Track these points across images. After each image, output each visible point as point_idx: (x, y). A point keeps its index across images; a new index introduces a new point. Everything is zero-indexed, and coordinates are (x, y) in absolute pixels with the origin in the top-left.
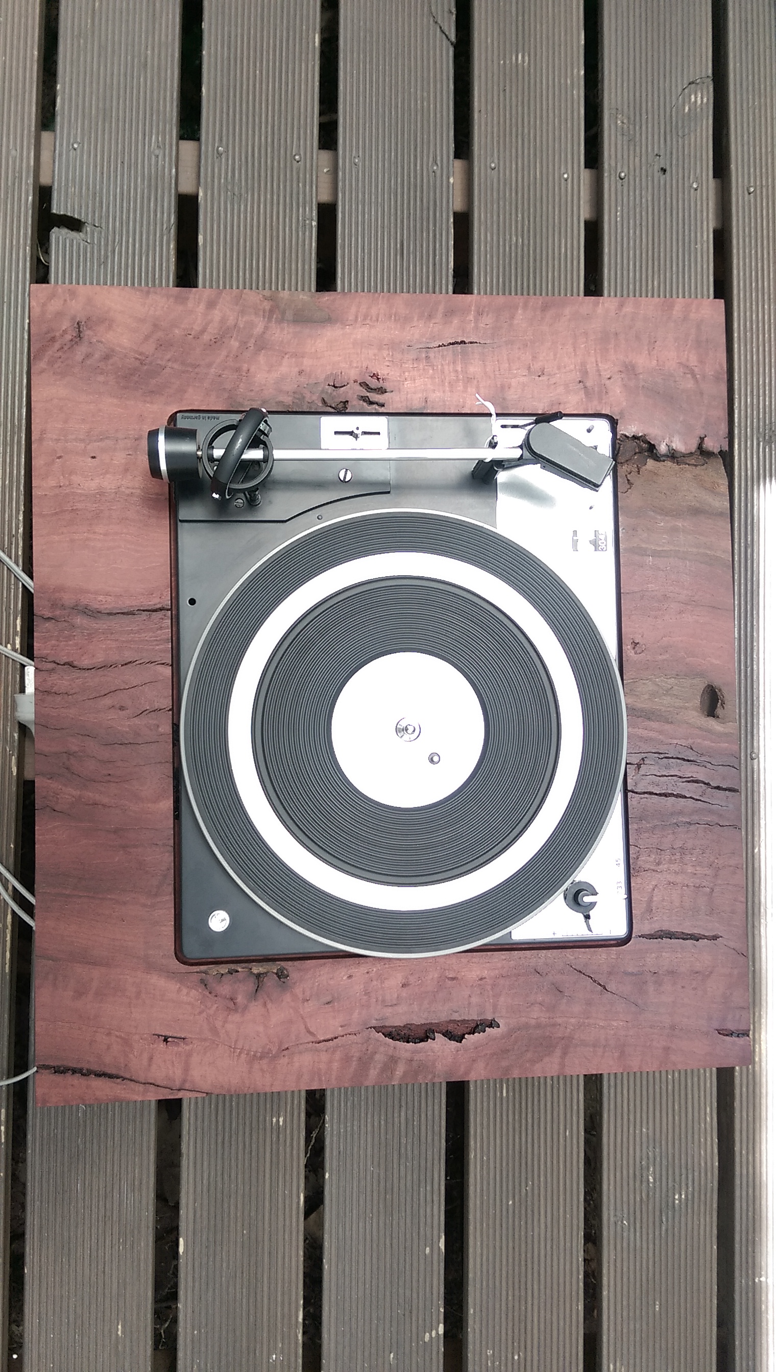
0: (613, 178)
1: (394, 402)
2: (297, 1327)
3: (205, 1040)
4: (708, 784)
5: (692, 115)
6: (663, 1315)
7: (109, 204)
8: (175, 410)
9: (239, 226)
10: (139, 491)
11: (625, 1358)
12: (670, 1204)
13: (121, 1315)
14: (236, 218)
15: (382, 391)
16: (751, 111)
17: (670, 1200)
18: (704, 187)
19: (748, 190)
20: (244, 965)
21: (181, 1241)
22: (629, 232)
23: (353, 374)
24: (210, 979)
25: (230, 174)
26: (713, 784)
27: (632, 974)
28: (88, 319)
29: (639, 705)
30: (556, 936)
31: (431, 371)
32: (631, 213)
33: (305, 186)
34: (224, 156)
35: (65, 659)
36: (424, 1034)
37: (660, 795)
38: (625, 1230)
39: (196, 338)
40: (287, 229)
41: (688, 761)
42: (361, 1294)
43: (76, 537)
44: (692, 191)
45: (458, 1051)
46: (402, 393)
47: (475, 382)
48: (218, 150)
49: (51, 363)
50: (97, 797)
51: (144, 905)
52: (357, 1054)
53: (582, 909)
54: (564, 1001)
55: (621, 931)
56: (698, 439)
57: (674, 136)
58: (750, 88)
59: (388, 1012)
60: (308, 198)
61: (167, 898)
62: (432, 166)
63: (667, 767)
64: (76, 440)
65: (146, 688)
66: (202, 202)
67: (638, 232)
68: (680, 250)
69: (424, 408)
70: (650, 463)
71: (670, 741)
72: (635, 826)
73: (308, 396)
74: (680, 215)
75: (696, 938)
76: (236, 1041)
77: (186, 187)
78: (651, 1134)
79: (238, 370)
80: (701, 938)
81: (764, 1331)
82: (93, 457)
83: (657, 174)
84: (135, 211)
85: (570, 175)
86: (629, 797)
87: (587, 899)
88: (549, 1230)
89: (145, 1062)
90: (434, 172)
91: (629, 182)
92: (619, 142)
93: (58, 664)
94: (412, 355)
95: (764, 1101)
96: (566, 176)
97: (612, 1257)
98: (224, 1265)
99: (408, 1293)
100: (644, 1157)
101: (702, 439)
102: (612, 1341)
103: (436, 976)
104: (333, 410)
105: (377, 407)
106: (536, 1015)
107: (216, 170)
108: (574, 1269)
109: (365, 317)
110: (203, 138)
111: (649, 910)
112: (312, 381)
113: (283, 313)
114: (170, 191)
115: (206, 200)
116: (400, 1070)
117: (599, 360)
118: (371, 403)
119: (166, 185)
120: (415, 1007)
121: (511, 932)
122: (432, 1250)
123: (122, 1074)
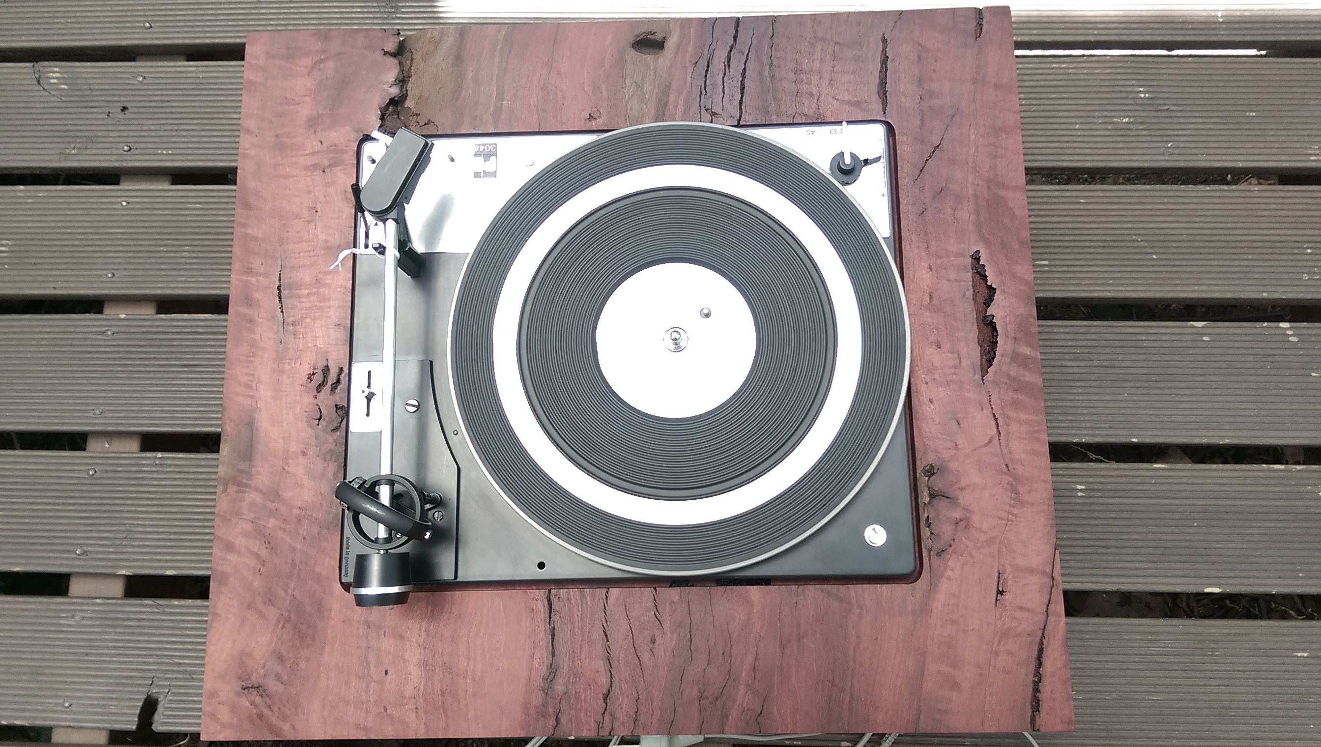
0: (129, 158)
1: (337, 357)
2: (1290, 471)
3: (999, 551)
4: (731, 48)
5: (71, 81)
6: (1259, 108)
7: (128, 669)
8: (339, 585)
9: (158, 533)
10: (424, 624)
11: (1304, 145)
12: (1150, 102)
13: (1288, 653)
14: (149, 536)
15: (326, 370)
16: (70, 26)
17: (1146, 102)
18: (142, 70)
19: (148, 28)
20: (921, 511)
21: (1207, 590)
22: (184, 142)
23: (307, 400)
24: (937, 546)
25: (104, 542)
26: (731, 42)
27: (922, 120)
28: (240, 678)
29: (653, 113)
30: (886, 192)
31: (308, 320)
32: (165, 140)
33: (121, 465)
34: (85, 548)
35: (601, 702)
36: (989, 325)
37: (742, 94)
38: (1177, 145)
39: (263, 563)
40: (163, 483)
41: (708, 66)
42: (1252, 406)
43: (470, 691)
44: (145, 81)
45: (1004, 292)
46: (329, 350)
47: (321, 276)
48: (79, 555)
49: (284, 718)
50: (747, 666)
51: (860, 616)
52: (1011, 393)
53: (858, 167)
54: (951, 187)
55: (879, 130)
56: (385, 57)
57: (90, 99)
58: (47, 26)
59: (966, 362)
60: (133, 462)
61: (852, 592)
62: (108, 336)
63: (715, 86)
64: (367, 692)
65: (631, 615)
66: (131, 570)
67: (185, 133)
68: (204, 92)
69: (345, 327)
70: (409, 103)
71: (689, 83)
72: (774, 117)
73: (328, 446)
74: (169, 93)
75: (885, 60)
76: (1000, 518)
77: (118, 588)
78: (1081, 120)
79: (299, 519)
80: (885, 55)
81: (1270, 13)
82: (386, 672)
83: (128, 115)
84: (139, 641)
85: (123, 199)
86: (745, 123)
87: (848, 160)
88: (1180, 219)
89: (1025, 615)
90: (113, 334)
91: (135, 142)
92: (94, 151)
93: (606, 710)
94: (290, 339)
95: (1045, 13)
96: (124, 204)
97: (1204, 157)
98: (1231, 545)
99: (1250, 358)
100: (1104, 127)
101: (386, 53)
102: (1287, 158)
103: (928, 314)
104: (345, 421)
105: (343, 375)
106: (966, 214)
107: (100, 556)
108: (1217, 194)
109: (249, 387)
110: (65, 570)
111: (857, 104)
112: (313, 441)
113: (241, 472)
114: (119, 605)
115: (131, 567)
116: (1026, 350)
117: (302, 153)
118: (338, 381)
119: (112, 608)
120: (961, 334)
121: (884, 238)
122: (1206, 335)
123: (1038, 639)
